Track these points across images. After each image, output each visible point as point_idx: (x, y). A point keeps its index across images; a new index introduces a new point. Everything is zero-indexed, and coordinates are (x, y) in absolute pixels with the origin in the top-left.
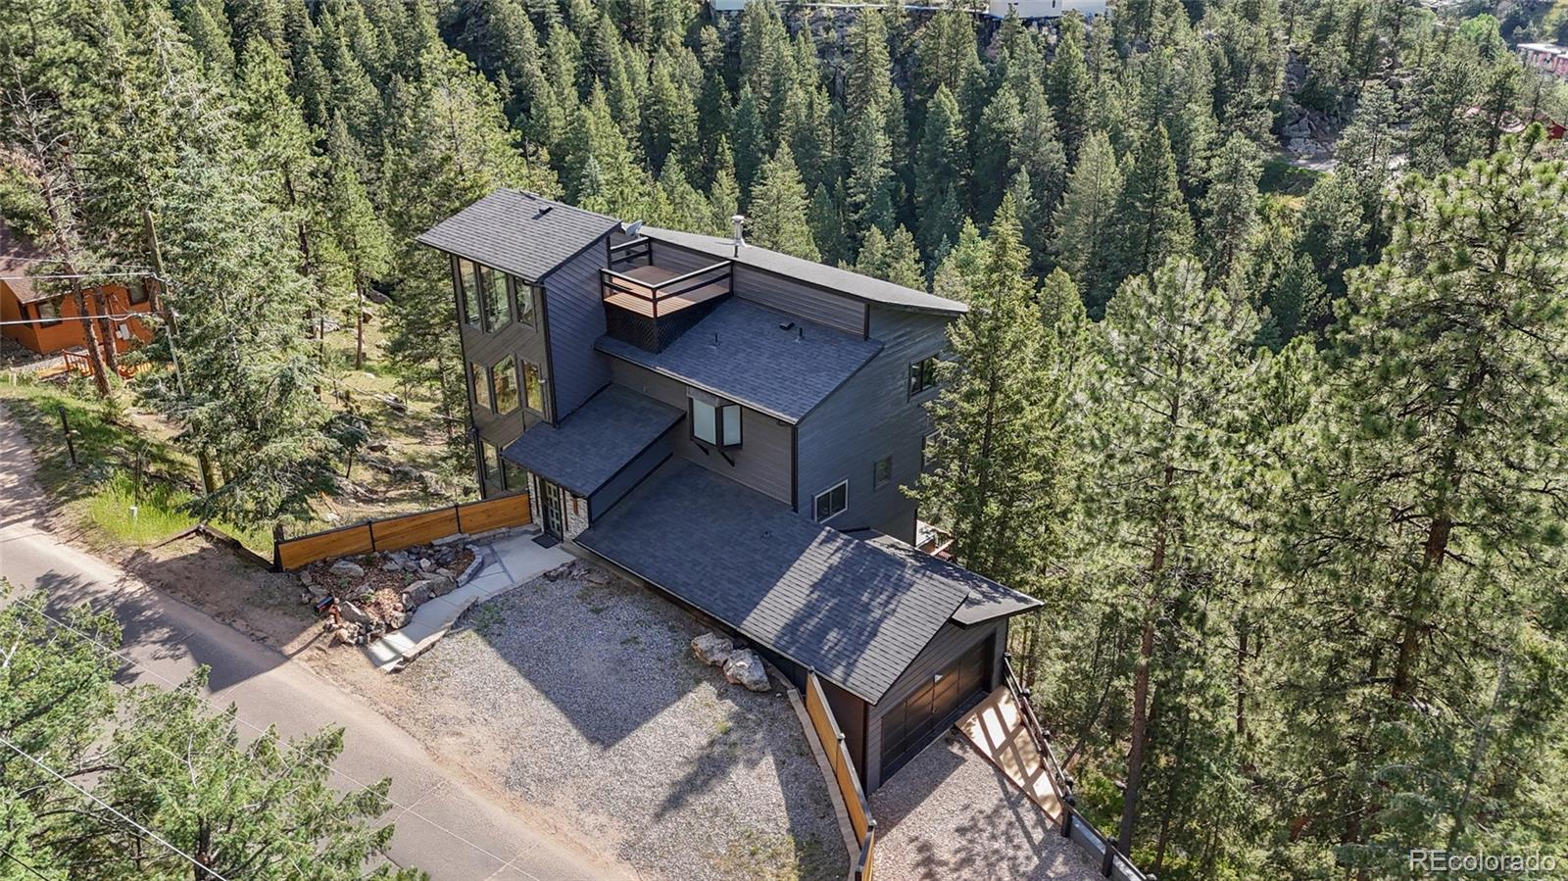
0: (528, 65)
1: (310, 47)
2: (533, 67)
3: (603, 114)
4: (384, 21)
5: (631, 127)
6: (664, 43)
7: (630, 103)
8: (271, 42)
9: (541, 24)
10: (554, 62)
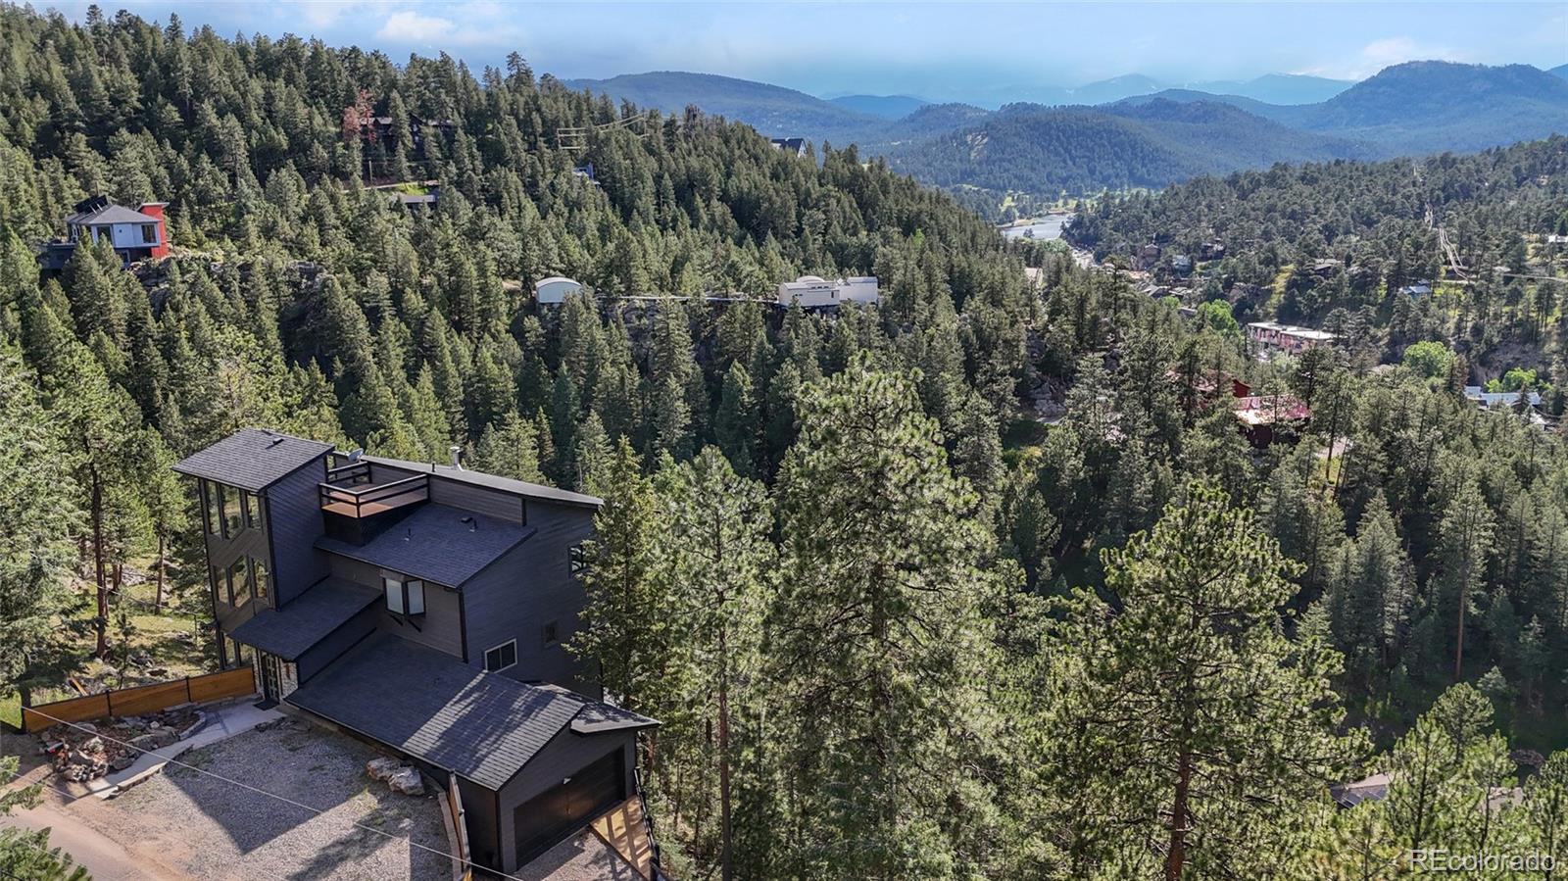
0: (360, 351)
1: (149, 340)
2: (366, 352)
3: (426, 391)
4: (226, 317)
5: (455, 402)
6: (489, 330)
7: (454, 381)
8: (113, 337)
9: (374, 316)
10: (385, 348)
